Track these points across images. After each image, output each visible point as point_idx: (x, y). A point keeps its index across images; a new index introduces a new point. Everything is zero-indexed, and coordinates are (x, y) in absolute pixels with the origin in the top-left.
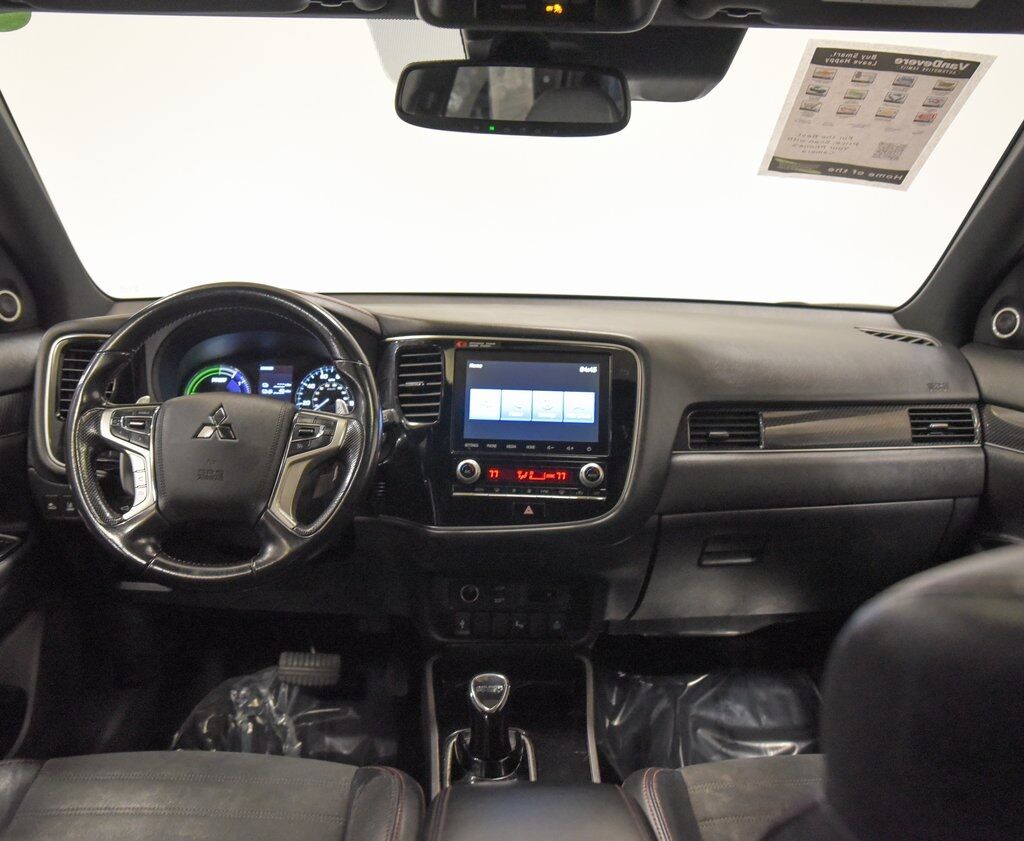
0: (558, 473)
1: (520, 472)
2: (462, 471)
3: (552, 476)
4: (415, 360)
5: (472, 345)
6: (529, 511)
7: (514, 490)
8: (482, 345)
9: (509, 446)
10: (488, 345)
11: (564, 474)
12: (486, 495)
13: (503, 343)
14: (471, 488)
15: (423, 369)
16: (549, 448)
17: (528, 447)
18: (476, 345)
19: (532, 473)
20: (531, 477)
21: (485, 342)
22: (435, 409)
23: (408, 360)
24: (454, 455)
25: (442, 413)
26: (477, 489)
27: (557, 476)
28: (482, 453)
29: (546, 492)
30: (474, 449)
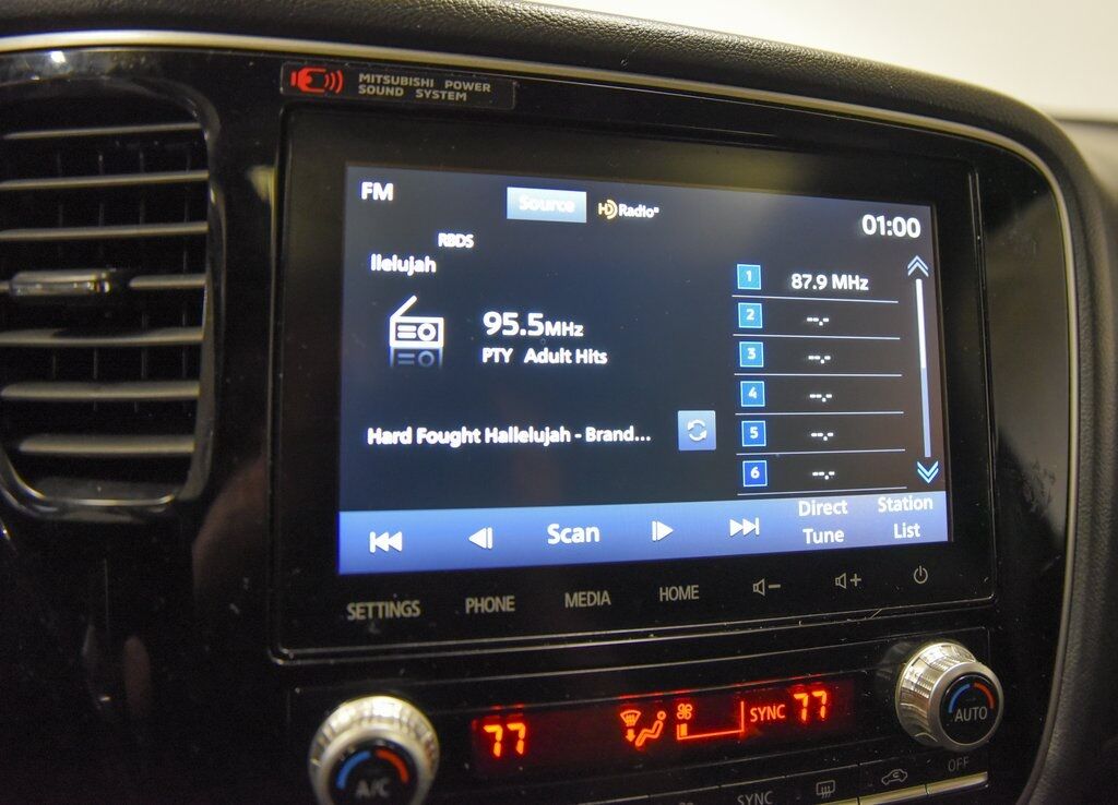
1: (630, 718)
3: (774, 712)
5: (370, 87)
8: (424, 89)
9: (575, 600)
10: (456, 92)
11: (821, 694)
16: (757, 585)
17: (666, 594)
18: (392, 88)
19: (685, 711)
20: (682, 732)
21: (439, 73)
24: (291, 675)
27: (793, 708)
29: (762, 800)
30: (396, 629)
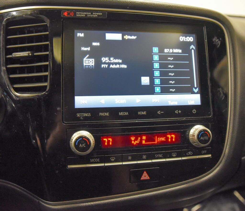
0: (169, 136)
1: (133, 139)
2: (77, 146)
3: (163, 139)
4: (22, 31)
5: (79, 15)
6: (145, 176)
7: (130, 158)
8: (89, 15)
9: (121, 114)
10: (95, 15)
11: (173, 136)
12: (102, 165)
13: (110, 13)
14: (86, 159)
15: (30, 40)
16: (159, 112)
17: (139, 113)
18: (83, 15)
19: (144, 138)
20: (144, 142)
21: (92, 11)
22: (43, 79)
23: (15, 32)
25: (51, 85)
26: (92, 160)
27: (167, 138)
28: (94, 122)
29: (161, 156)
30: (86, 118)
